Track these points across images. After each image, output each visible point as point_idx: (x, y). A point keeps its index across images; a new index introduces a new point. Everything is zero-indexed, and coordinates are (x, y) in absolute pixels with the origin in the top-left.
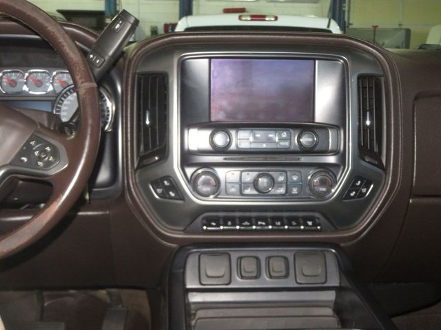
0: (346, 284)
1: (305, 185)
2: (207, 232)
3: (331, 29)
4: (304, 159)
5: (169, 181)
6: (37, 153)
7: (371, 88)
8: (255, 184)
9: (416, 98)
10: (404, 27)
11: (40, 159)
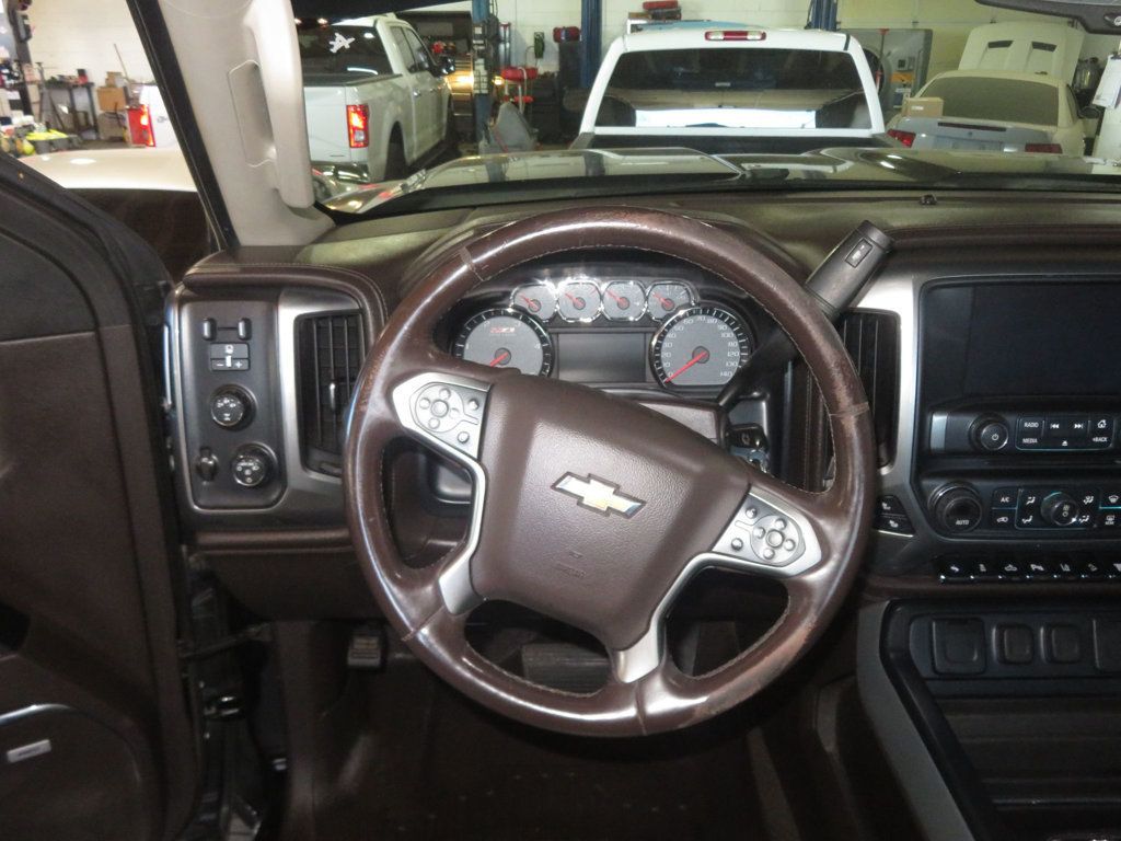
2: (947, 583)
3: (849, 51)
5: (891, 504)
10: (921, 26)
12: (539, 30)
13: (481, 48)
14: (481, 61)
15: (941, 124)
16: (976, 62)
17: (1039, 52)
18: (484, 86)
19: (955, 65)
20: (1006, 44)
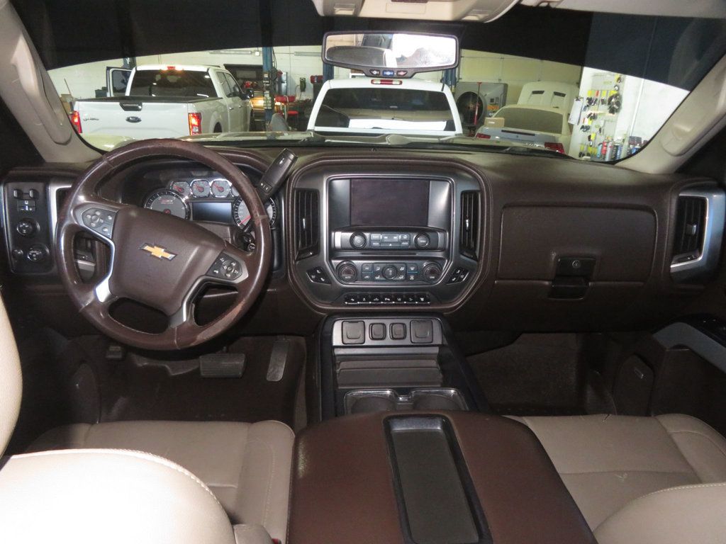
0: (445, 343)
1: (420, 274)
2: (348, 305)
3: (444, 92)
4: (418, 254)
5: (320, 270)
6: (225, 267)
7: (470, 199)
8: (383, 273)
9: (505, 207)
10: (503, 82)
11: (228, 272)
12: (303, 77)
13: (268, 85)
14: (268, 92)
15: (503, 131)
16: (525, 101)
17: (556, 97)
18: (270, 105)
19: (516, 102)
20: (541, 92)
